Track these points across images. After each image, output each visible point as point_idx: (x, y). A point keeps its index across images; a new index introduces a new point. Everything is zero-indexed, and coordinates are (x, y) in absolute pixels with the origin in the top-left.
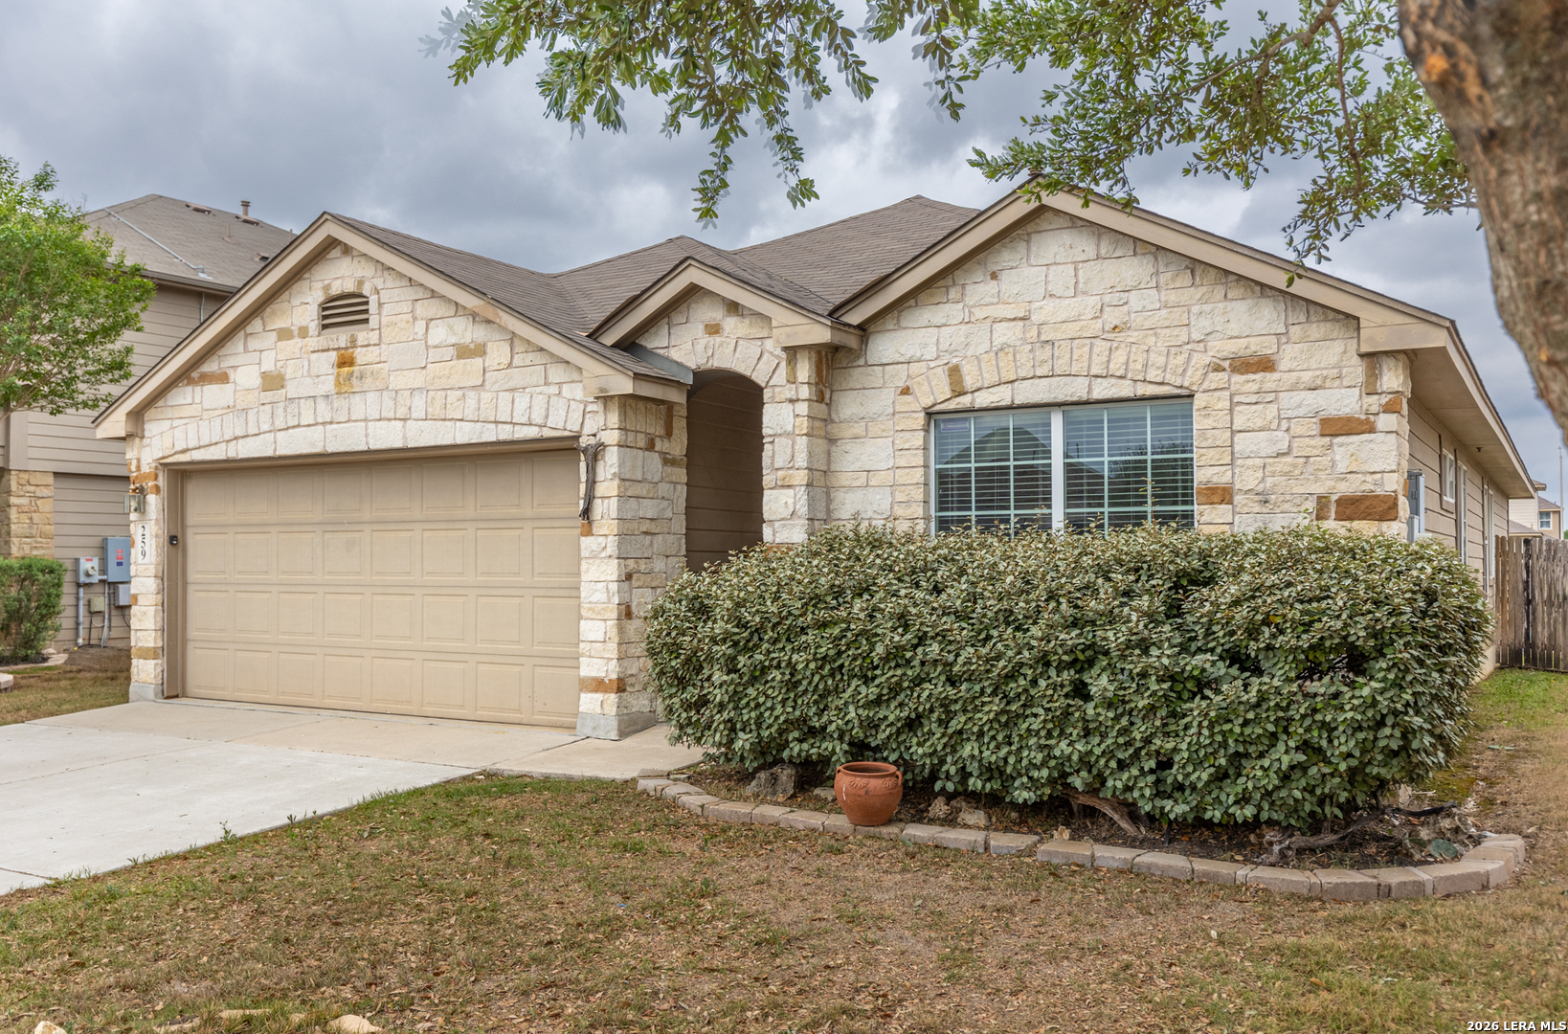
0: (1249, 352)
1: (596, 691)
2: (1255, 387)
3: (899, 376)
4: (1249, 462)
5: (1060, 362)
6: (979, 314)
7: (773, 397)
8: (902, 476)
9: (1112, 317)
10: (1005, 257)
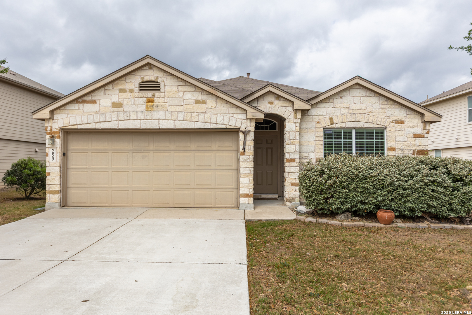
0: (399, 119)
1: (246, 197)
2: (400, 127)
3: (316, 119)
4: (399, 143)
5: (357, 118)
6: (337, 106)
7: (289, 122)
8: (317, 143)
9: (369, 110)
10: (345, 94)
